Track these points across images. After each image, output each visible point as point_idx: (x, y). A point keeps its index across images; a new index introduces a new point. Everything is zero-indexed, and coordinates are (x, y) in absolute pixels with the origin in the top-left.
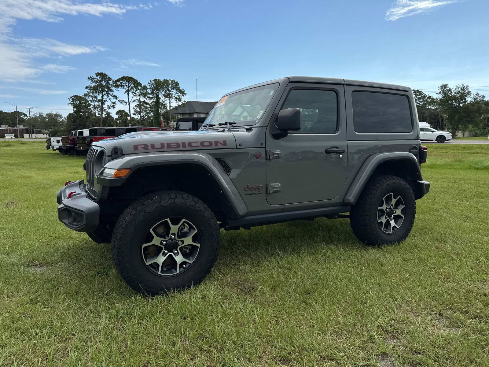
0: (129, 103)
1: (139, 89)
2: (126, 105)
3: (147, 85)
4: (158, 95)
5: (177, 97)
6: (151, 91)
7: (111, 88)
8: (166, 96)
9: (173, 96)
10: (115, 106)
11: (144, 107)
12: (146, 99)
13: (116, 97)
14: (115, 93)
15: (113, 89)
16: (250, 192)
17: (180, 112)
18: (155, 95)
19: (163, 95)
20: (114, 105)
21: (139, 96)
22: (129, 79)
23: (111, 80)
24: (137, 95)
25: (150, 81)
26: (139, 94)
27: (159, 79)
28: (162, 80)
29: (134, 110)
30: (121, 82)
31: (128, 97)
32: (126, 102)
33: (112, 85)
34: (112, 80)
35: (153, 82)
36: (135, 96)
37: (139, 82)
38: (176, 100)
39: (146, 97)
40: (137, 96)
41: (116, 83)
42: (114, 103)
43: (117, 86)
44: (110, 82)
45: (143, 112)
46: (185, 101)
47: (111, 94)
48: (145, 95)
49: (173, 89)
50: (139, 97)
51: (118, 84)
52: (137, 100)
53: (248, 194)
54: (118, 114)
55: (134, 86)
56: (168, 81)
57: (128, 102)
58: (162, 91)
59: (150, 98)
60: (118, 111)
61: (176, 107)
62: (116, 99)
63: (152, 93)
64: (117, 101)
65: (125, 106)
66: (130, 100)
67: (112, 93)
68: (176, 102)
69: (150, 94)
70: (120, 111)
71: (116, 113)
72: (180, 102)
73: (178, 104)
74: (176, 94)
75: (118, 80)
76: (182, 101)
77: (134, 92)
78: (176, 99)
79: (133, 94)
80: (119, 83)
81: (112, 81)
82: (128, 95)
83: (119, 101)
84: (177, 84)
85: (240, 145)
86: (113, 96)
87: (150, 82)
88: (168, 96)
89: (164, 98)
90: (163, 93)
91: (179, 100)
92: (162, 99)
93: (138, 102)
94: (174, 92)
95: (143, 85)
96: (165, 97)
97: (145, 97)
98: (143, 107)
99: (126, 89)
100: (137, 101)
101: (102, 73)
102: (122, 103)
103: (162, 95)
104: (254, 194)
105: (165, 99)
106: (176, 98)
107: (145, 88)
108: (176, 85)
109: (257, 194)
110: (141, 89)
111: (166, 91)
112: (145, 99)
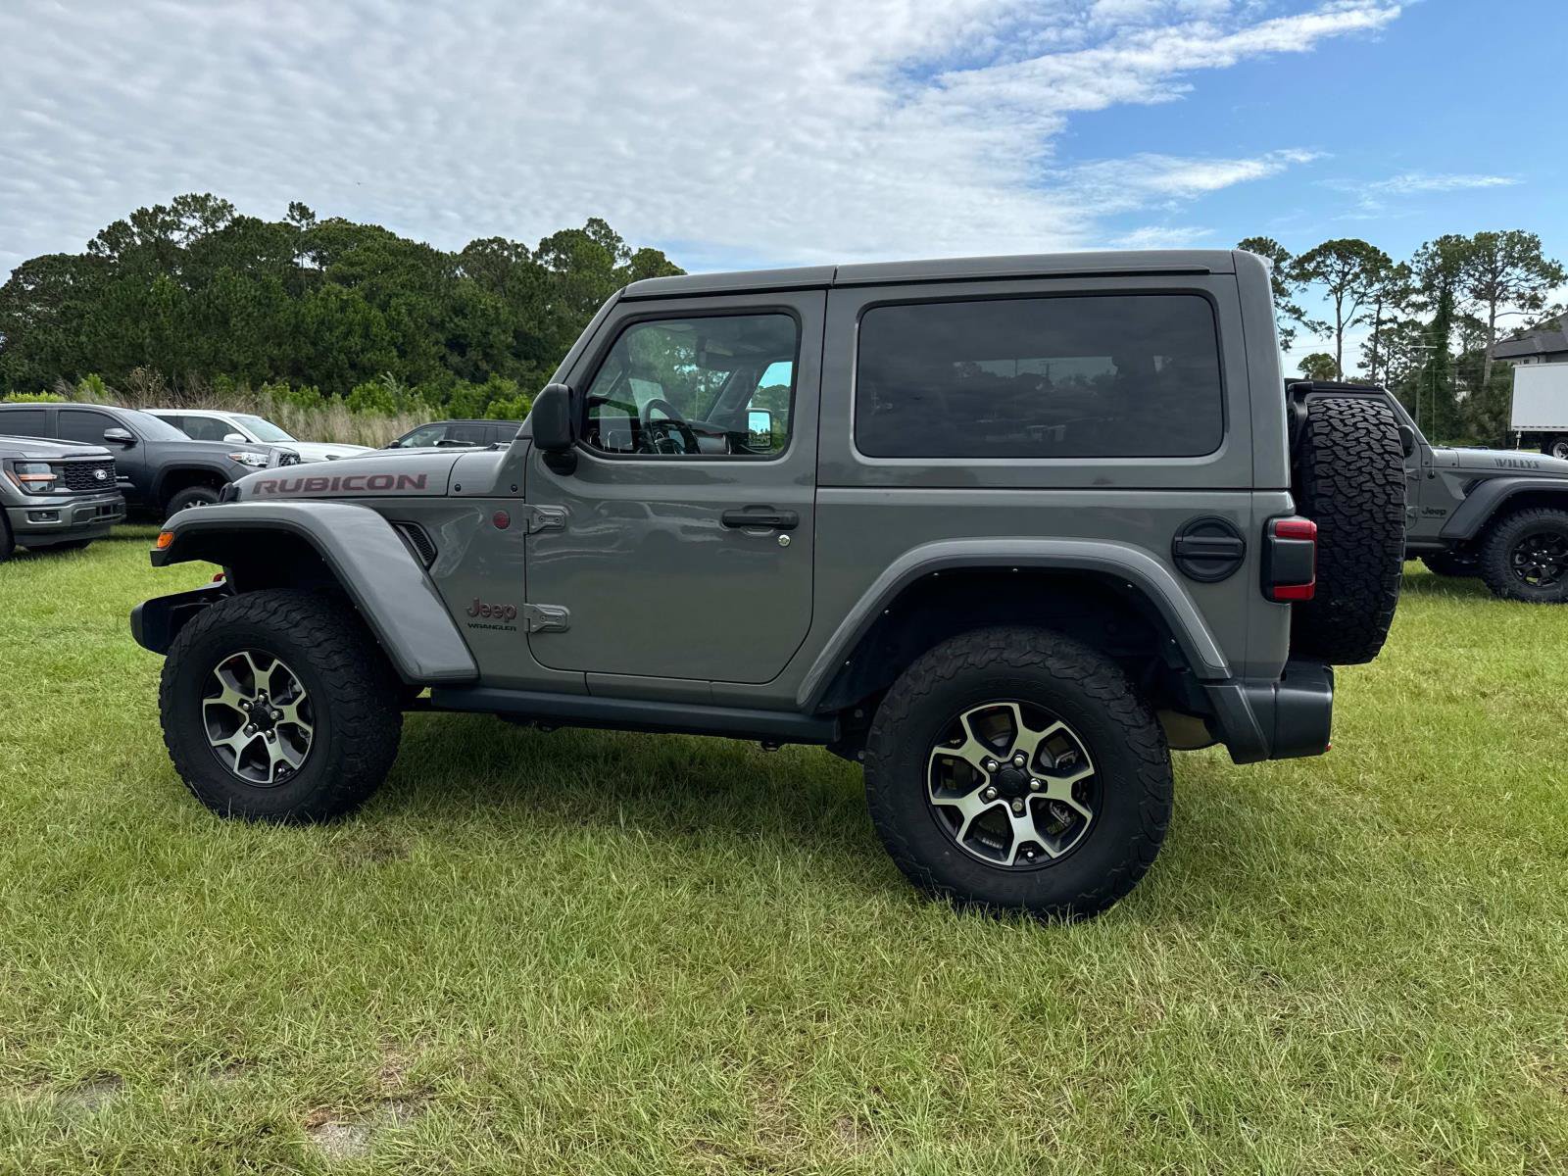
0: (1340, 330)
1: (1380, 280)
2: (1329, 337)
3: (1408, 263)
4: (1451, 293)
5: (1528, 293)
6: (1421, 280)
7: (1284, 285)
8: (1478, 295)
9: (1512, 289)
10: (1290, 344)
11: (1403, 338)
12: (1403, 311)
13: (1297, 313)
14: (1296, 300)
15: (1290, 285)
16: (480, 620)
17: (1541, 350)
18: (1437, 293)
19: (1471, 291)
20: (1289, 338)
21: (1378, 301)
22: (1347, 249)
23: (1285, 260)
24: (1371, 300)
25: (1425, 247)
26: (1378, 297)
27: (1458, 237)
28: (1471, 237)
29: (1364, 350)
30: (1318, 263)
31: (1338, 310)
32: (1329, 328)
33: (1288, 275)
34: (1291, 257)
35: (1432, 248)
36: (1362, 303)
37: (1385, 254)
38: (1522, 307)
39: (1403, 305)
40: (1370, 303)
41: (1303, 268)
42: (1290, 333)
43: (1305, 276)
44: (1285, 265)
45: (1397, 356)
46: (1558, 306)
47: (1283, 304)
48: (1399, 297)
49: (1515, 265)
50: (1376, 307)
51: (1306, 269)
52: (1370, 316)
53: (476, 626)
54: (1307, 367)
55: (1362, 271)
56: (1493, 237)
57: (1335, 326)
58: (1466, 278)
59: (1421, 307)
60: (1306, 359)
61: (1518, 332)
62: (1298, 318)
63: (1428, 287)
64: (1299, 325)
65: (1326, 340)
66: (1343, 321)
67: (1286, 299)
68: (1520, 310)
69: (1418, 292)
70: (1314, 358)
71: (1300, 365)
72: (1538, 311)
73: (1526, 318)
74: (1523, 283)
75: (1309, 257)
76: (1548, 306)
77: (1362, 290)
78: (1522, 302)
79: (1356, 296)
80: (1313, 265)
81: (1289, 261)
82: (1339, 303)
83: (1306, 324)
84: (1532, 243)
85: (458, 489)
86: (1288, 311)
87: (1421, 251)
88: (1489, 293)
89: (1472, 301)
90: (1471, 282)
91: (1535, 302)
92: (1463, 305)
93: (1371, 324)
94: (1516, 277)
95: (1395, 265)
96: (1476, 298)
97: (1397, 305)
98: (1396, 339)
99: (1333, 284)
100: (1368, 320)
101: (1261, 239)
102: (1316, 331)
103: (1466, 291)
104: (494, 628)
105: (1475, 304)
106: (1520, 296)
107: (1404, 271)
108: (1524, 250)
109: (501, 628)
110: (1387, 277)
111: (1482, 274)
112: (1397, 312)
